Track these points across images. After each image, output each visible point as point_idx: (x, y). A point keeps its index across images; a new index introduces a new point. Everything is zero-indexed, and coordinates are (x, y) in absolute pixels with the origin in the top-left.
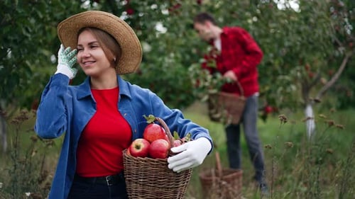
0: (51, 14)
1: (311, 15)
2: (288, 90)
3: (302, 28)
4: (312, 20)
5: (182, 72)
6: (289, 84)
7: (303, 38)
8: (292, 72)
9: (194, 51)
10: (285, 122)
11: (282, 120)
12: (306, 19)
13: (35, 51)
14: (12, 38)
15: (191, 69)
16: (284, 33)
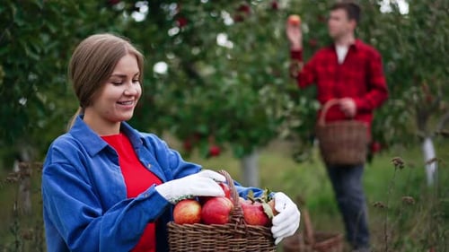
0: (70, 28)
1: (428, 16)
2: (401, 120)
3: (417, 34)
4: (429, 23)
5: (252, 97)
6: (401, 111)
7: (417, 48)
8: (406, 94)
9: (269, 70)
10: (401, 167)
11: (396, 165)
12: (421, 23)
13: (50, 79)
14: (18, 63)
15: (262, 92)
16: (392, 42)
